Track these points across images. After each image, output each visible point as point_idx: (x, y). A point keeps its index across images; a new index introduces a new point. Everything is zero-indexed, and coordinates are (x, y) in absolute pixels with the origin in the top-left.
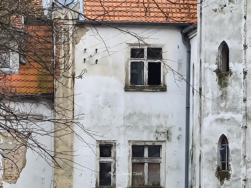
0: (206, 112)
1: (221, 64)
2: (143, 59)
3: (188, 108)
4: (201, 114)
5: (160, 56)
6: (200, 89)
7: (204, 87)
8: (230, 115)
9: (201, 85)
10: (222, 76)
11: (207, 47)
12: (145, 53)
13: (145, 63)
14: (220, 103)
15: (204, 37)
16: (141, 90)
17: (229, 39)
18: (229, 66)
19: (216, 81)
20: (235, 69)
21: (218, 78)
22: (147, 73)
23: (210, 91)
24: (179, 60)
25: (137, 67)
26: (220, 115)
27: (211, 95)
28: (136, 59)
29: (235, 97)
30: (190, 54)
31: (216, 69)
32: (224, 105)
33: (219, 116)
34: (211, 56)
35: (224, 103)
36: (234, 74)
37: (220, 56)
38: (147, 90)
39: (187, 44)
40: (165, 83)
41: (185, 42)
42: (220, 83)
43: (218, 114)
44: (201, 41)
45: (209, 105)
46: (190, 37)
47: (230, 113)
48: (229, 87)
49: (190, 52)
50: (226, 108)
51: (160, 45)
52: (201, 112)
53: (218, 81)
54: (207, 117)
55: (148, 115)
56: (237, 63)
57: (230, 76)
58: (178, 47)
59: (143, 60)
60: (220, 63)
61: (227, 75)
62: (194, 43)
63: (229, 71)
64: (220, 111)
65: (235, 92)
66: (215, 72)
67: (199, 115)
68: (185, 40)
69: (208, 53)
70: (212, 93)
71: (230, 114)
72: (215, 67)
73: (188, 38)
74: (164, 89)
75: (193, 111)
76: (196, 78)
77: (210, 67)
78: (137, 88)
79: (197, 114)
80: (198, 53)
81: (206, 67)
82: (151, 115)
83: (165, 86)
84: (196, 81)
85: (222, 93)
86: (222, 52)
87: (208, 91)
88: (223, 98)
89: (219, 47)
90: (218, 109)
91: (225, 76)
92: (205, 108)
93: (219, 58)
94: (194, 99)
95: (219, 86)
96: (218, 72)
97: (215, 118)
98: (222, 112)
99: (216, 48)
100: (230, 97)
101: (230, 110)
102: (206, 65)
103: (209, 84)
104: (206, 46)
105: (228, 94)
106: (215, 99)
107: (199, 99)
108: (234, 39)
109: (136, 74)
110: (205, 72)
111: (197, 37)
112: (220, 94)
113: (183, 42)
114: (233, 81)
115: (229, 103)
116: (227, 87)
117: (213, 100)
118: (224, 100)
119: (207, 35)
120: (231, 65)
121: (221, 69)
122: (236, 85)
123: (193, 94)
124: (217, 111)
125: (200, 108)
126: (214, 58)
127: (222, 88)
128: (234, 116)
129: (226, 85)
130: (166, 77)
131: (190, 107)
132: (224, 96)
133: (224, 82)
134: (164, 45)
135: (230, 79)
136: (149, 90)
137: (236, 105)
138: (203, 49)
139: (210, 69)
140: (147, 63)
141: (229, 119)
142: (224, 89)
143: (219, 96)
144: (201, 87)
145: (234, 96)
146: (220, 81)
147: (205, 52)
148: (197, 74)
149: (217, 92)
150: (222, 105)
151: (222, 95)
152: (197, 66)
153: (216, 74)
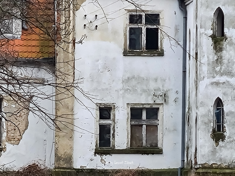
0: (202, 76)
1: (216, 30)
2: (141, 24)
3: (184, 72)
4: (197, 78)
5: (157, 22)
6: (196, 54)
7: (200, 51)
8: (225, 79)
9: (197, 50)
10: (217, 41)
11: (202, 13)
12: (143, 19)
13: (143, 29)
14: (215, 67)
15: (200, 4)
16: (139, 54)
17: (224, 5)
18: (225, 32)
19: (212, 46)
20: (230, 34)
21: (213, 42)
22: (145, 38)
23: (206, 56)
24: (176, 26)
25: (135, 33)
26: (215, 78)
27: (207, 59)
28: (135, 24)
30: (187, 20)
31: (211, 34)
32: (219, 69)
33: (214, 80)
34: (207, 22)
35: (219, 67)
36: (229, 39)
37: (215, 22)
38: (145, 55)
39: (184, 10)
40: (163, 48)
41: (182, 9)
42: (215, 48)
43: (214, 77)
44: (197, 8)
45: (205, 69)
46: (187, 4)
47: (225, 77)
48: (224, 52)
49: (187, 18)
50: (221, 72)
51: (158, 11)
52: (197, 76)
53: (213, 46)
54: (202, 81)
55: (145, 78)
56: (231, 28)
57: (225, 41)
58: (175, 13)
59: (142, 26)
60: (216, 28)
61: (222, 40)
62: (191, 9)
63: (224, 36)
64: (215, 75)
65: (229, 56)
66: (210, 37)
67: (195, 79)
68: (182, 6)
69: (204, 19)
70: (208, 57)
72: (211, 32)
73: (185, 4)
74: (161, 54)
75: (189, 74)
76: (192, 43)
77: (206, 33)
78: (135, 53)
79: (193, 77)
80: (194, 19)
81: (202, 32)
82: (149, 78)
83: (162, 50)
84: (193, 46)
86: (217, 18)
87: (204, 55)
88: (218, 62)
89: (214, 14)
90: (213, 73)
91: (220, 41)
92: (201, 72)
93: (215, 24)
94: (191, 63)
95: (214, 51)
96: (213, 37)
97: (210, 82)
98: (218, 76)
99: (211, 14)
100: (225, 61)
101: (224, 74)
102: (202, 30)
103: (205, 48)
105: (223, 58)
106: (211, 63)
107: (195, 63)
108: (228, 6)
109: (134, 39)
110: (201, 37)
111: (194, 3)
112: (216, 58)
113: (180, 8)
114: (227, 46)
115: (223, 67)
116: (222, 52)
117: (209, 64)
118: (219, 64)
119: (203, 2)
120: (226, 30)
121: (216, 34)
122: (231, 50)
123: (190, 59)
124: (212, 75)
125: (197, 72)
126: (209, 24)
127: (217, 52)
128: (229, 79)
129: (221, 50)
130: (164, 42)
131: (186, 71)
133: (219, 47)
134: (162, 11)
135: (225, 44)
136: (147, 55)
137: (230, 68)
138: (199, 15)
139: (205, 34)
140: (145, 28)
141: (224, 83)
142: (219, 54)
143: (214, 60)
144: (197, 52)
145: (229, 60)
146: (215, 45)
147: (201, 18)
148: (193, 39)
149: (213, 57)
150: (218, 69)
151: (217, 59)
152: (193, 31)
153: (212, 39)
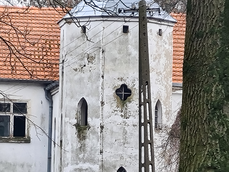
0: (66, 163)
1: (80, 119)
3: (50, 158)
4: (61, 164)
5: (25, 110)
6: (61, 142)
7: (65, 139)
8: (88, 166)
9: (61, 138)
10: (81, 130)
12: (11, 108)
13: (11, 117)
14: (79, 155)
15: (65, 94)
16: (7, 141)
17: (88, 96)
18: (88, 121)
19: (76, 134)
20: (93, 123)
21: (77, 131)
22: (13, 126)
23: (70, 143)
24: (42, 115)
26: (78, 165)
27: (71, 147)
28: (3, 112)
29: (92, 149)
30: (52, 109)
31: (76, 123)
32: (83, 156)
33: (78, 167)
34: (72, 112)
35: (83, 154)
36: (92, 128)
37: (79, 111)
38: (13, 141)
39: (50, 100)
40: (29, 136)
41: (48, 99)
42: (79, 136)
44: (62, 98)
45: (69, 156)
46: (52, 94)
48: (87, 140)
49: (53, 107)
50: (84, 159)
51: (26, 100)
52: (61, 162)
54: (67, 167)
55: (13, 164)
56: (94, 118)
57: (88, 130)
58: (42, 103)
59: (10, 114)
60: (80, 117)
61: (85, 129)
62: (56, 99)
63: (87, 125)
64: (78, 162)
65: (92, 144)
66: (74, 126)
68: (48, 96)
69: (69, 109)
70: (72, 145)
71: (87, 164)
72: (75, 121)
73: (51, 94)
74: (28, 141)
75: (54, 161)
76: (57, 131)
77: (70, 122)
78: (3, 140)
79: (58, 164)
80: (59, 108)
81: (66, 121)
82: (16, 164)
83: (29, 138)
84: (58, 134)
85: (81, 145)
86: (81, 108)
87: (68, 143)
88: (82, 150)
89: (78, 104)
90: (77, 159)
92: (65, 159)
93: (79, 113)
94: (56, 150)
95: (78, 139)
96: (77, 126)
97: (74, 168)
98: (81, 163)
99: (75, 104)
100: (88, 149)
101: (87, 161)
102: (67, 119)
103: (69, 137)
104: (67, 102)
105: (86, 146)
106: (75, 150)
107: (60, 150)
108: (92, 96)
110: (66, 126)
111: (59, 93)
112: (79, 146)
113: (46, 98)
114: (90, 134)
115: (87, 155)
116: (85, 140)
117: (72, 152)
118: (83, 152)
119: (68, 92)
120: (89, 119)
121: (80, 123)
122: (93, 138)
123: (55, 146)
124: (76, 162)
125: (61, 159)
126: (74, 113)
127: (80, 140)
128: (91, 166)
129: (84, 138)
130: (30, 130)
132: (82, 148)
133: (83, 136)
134: (29, 101)
135: (88, 132)
136: (14, 142)
137: (93, 156)
138: (64, 105)
140: (13, 117)
141: (87, 169)
142: (82, 142)
143: (78, 148)
144: (62, 140)
146: (79, 134)
147: (66, 108)
148: (58, 128)
149: (77, 145)
150: (81, 156)
152: (58, 120)
153: (76, 128)
